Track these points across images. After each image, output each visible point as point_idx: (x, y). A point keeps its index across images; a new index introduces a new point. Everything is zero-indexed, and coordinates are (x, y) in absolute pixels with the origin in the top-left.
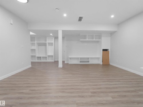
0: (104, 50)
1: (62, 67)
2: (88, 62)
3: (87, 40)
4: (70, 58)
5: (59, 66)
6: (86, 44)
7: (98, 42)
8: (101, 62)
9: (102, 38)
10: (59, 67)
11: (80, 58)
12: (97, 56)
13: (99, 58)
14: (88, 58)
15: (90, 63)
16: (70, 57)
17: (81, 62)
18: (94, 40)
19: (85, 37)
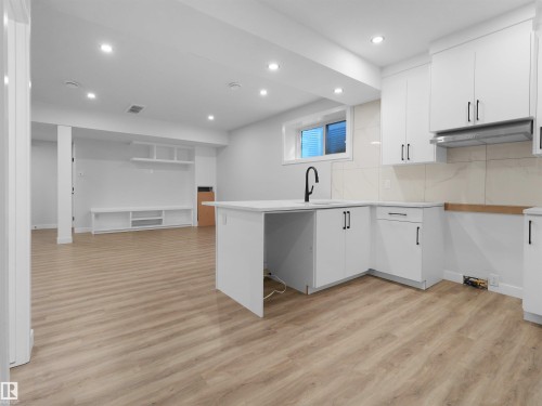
0: (200, 189)
1: (71, 241)
2: (160, 221)
3: (155, 160)
4: (97, 215)
5: (58, 238)
6: (152, 171)
7: (186, 167)
8: (193, 221)
9: (196, 158)
10: (59, 242)
11: (134, 212)
12: (185, 207)
13: (190, 210)
14: (159, 213)
15: (164, 225)
16: (95, 210)
17: (134, 223)
18: (175, 161)
19: (147, 151)
